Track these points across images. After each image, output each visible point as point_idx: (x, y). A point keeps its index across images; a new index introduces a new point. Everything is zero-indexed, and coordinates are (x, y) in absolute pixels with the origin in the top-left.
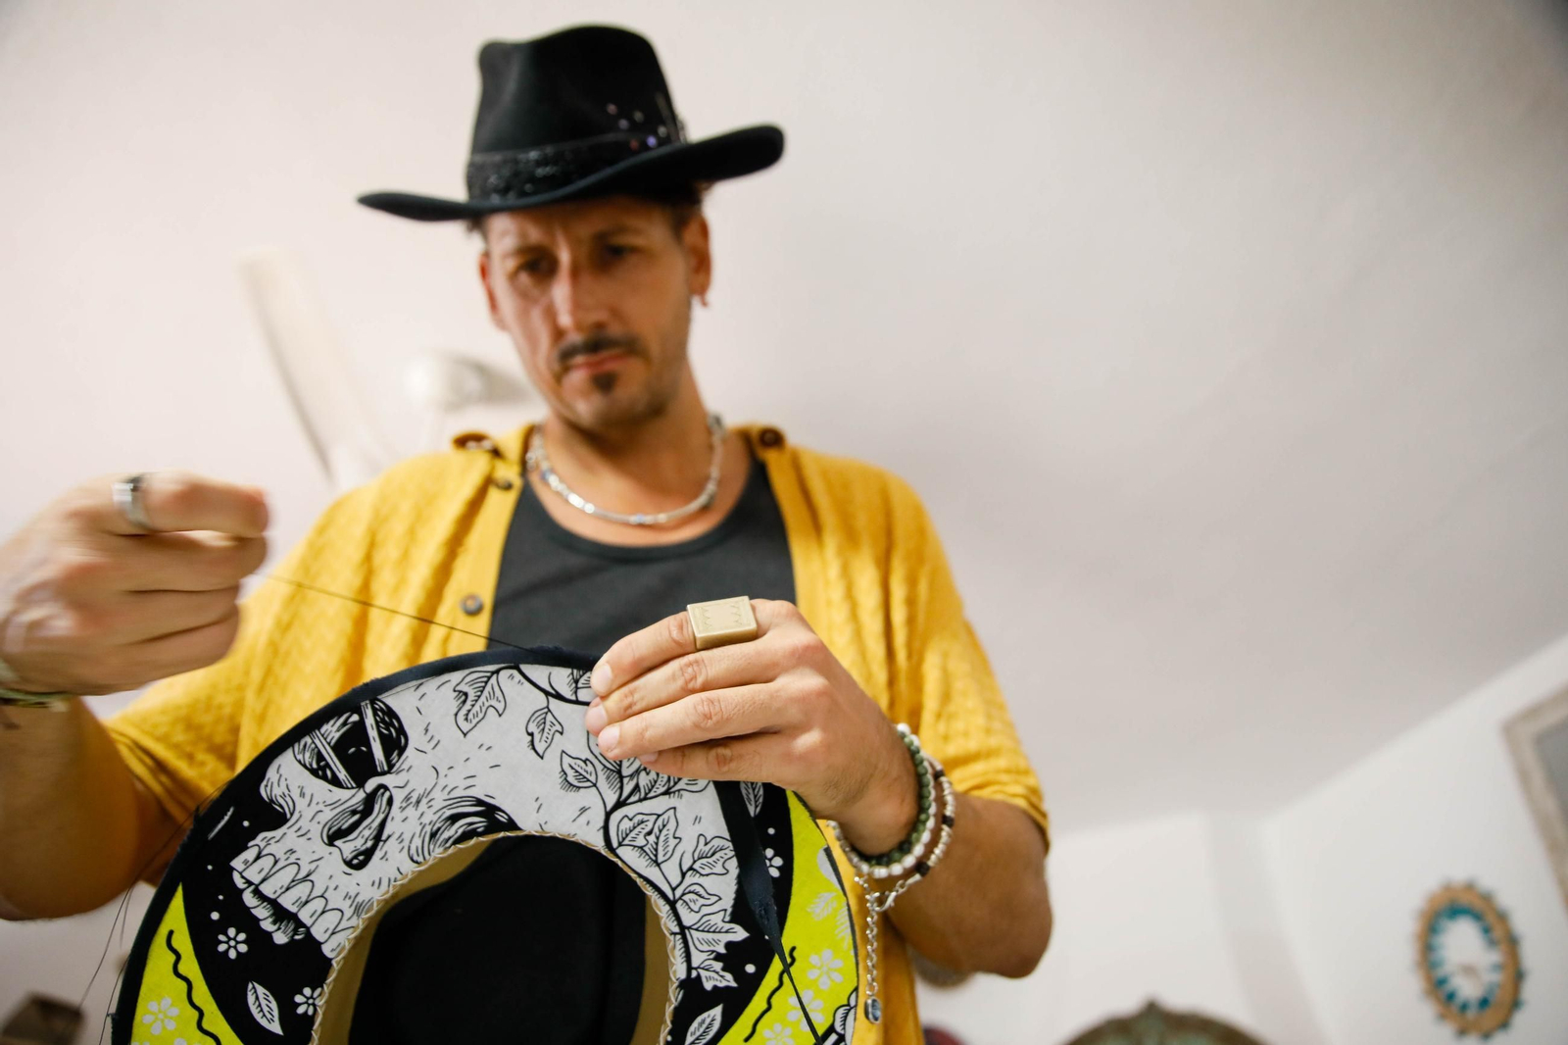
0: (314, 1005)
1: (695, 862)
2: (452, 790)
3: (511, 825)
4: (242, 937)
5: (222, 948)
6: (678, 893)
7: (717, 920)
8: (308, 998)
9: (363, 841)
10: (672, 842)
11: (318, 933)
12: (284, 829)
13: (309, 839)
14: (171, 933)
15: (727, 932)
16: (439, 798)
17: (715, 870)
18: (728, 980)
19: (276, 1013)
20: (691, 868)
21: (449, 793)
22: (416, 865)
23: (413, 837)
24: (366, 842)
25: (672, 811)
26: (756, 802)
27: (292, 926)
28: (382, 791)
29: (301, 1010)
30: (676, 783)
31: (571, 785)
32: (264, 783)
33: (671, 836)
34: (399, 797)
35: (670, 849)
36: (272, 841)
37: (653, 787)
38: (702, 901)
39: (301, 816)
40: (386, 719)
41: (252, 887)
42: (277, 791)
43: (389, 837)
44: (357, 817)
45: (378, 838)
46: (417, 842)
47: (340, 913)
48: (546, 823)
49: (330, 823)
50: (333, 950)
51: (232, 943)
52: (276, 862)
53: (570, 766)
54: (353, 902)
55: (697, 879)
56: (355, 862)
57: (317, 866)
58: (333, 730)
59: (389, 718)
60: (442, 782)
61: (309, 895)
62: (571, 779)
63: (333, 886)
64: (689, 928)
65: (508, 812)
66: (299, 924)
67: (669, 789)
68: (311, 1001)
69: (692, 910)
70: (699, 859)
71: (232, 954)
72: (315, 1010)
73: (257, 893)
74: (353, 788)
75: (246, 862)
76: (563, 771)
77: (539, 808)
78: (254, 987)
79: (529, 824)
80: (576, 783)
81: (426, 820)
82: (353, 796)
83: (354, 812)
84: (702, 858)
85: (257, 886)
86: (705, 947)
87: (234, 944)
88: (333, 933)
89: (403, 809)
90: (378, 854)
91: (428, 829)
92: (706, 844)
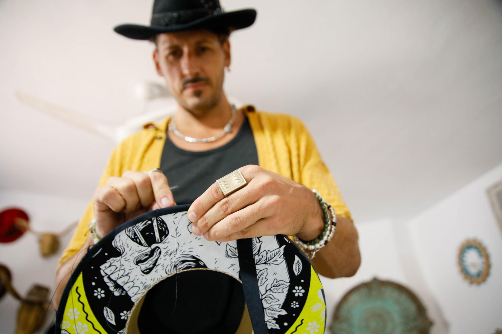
0: (127, 316)
1: (271, 287)
2: (184, 252)
3: (205, 266)
4: (103, 292)
5: (95, 294)
6: (264, 297)
7: (276, 307)
8: (125, 314)
9: (149, 265)
10: (264, 280)
11: (130, 293)
12: (120, 257)
13: (129, 262)
14: (77, 288)
15: (279, 311)
16: (179, 254)
17: (279, 291)
18: (277, 327)
19: (113, 317)
20: (270, 289)
21: (183, 252)
22: (167, 275)
23: (167, 266)
24: (150, 265)
25: (266, 270)
26: (298, 271)
27: (121, 290)
28: (157, 249)
29: (122, 318)
30: (269, 261)
31: (229, 256)
32: (114, 241)
33: (264, 278)
34: (163, 252)
35: (263, 282)
36: (115, 261)
37: (260, 261)
38: (272, 300)
39: (127, 254)
40: (161, 224)
41: (107, 276)
42: (118, 245)
43: (159, 265)
44: (147, 257)
45: (154, 265)
46: (169, 268)
47: (138, 288)
48: (218, 268)
49: (137, 257)
50: (135, 300)
51: (99, 293)
52: (117, 268)
53: (230, 249)
54: (144, 285)
55: (271, 293)
56: (145, 271)
57: (131, 272)
58: (141, 226)
59: (162, 224)
60: (180, 248)
61: (128, 281)
62: (229, 254)
63: (136, 279)
64: (266, 308)
65: (204, 262)
66: (124, 290)
67: (266, 262)
68: (126, 315)
69: (268, 303)
70: (273, 287)
71: (99, 297)
72: (127, 318)
73: (109, 278)
74: (147, 246)
75: (105, 267)
76: (227, 250)
77: (216, 262)
78: (106, 309)
79: (211, 267)
80: (231, 255)
81: (173, 260)
82: (147, 249)
83: (146, 255)
84: (274, 286)
85: (109, 276)
86: (271, 315)
87: (100, 294)
88: (136, 294)
89: (165, 256)
90: (154, 270)
91: (173, 264)
92: (277, 282)
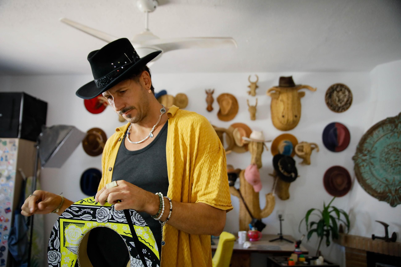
5: (145, 250)
8: (130, 249)
19: (132, 245)
29: (130, 246)
47: (134, 263)
50: (132, 257)
51: (144, 251)
61: (139, 264)
66: (138, 259)
75: (150, 263)
88: (133, 260)
